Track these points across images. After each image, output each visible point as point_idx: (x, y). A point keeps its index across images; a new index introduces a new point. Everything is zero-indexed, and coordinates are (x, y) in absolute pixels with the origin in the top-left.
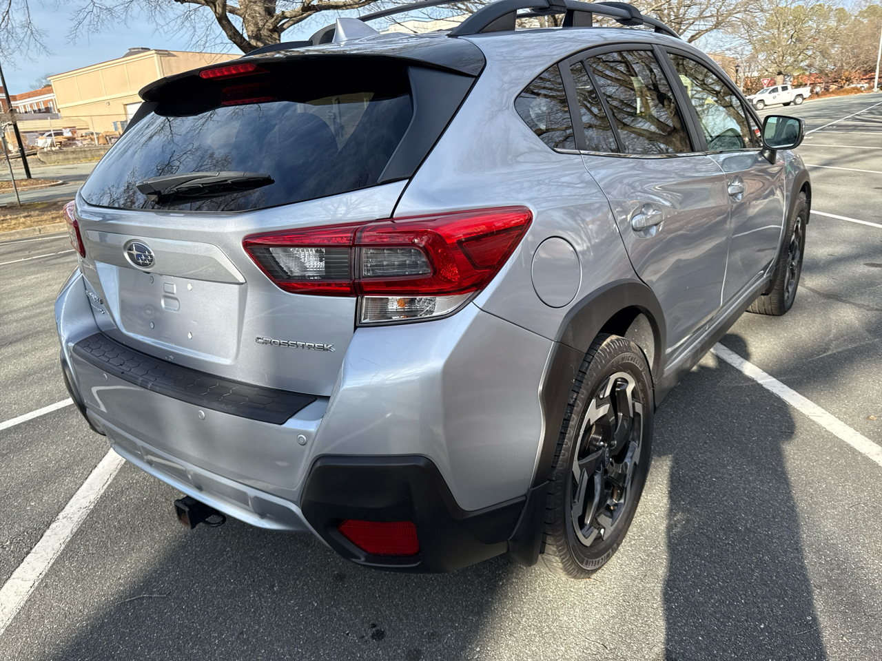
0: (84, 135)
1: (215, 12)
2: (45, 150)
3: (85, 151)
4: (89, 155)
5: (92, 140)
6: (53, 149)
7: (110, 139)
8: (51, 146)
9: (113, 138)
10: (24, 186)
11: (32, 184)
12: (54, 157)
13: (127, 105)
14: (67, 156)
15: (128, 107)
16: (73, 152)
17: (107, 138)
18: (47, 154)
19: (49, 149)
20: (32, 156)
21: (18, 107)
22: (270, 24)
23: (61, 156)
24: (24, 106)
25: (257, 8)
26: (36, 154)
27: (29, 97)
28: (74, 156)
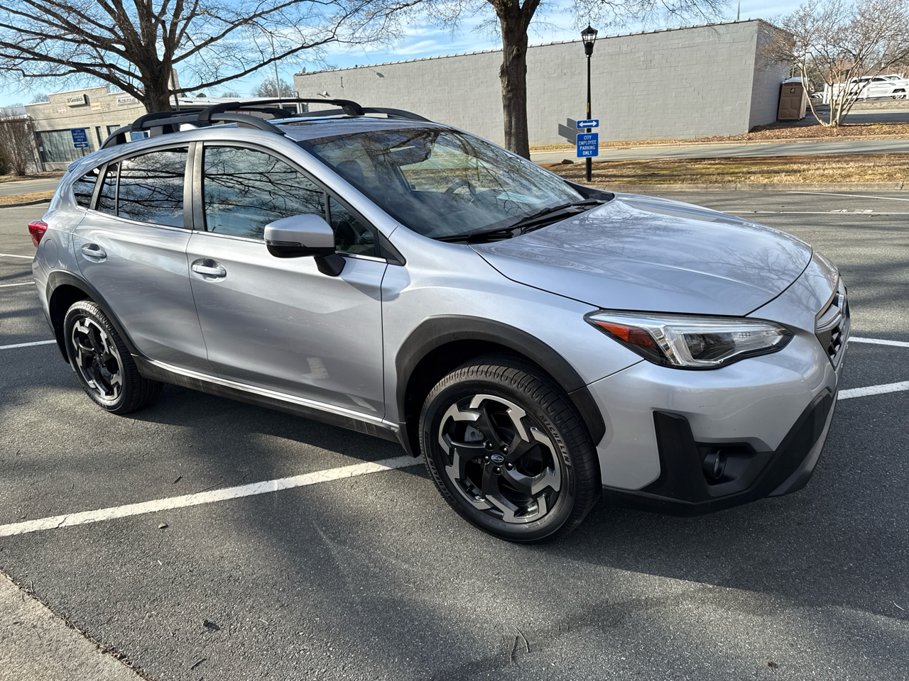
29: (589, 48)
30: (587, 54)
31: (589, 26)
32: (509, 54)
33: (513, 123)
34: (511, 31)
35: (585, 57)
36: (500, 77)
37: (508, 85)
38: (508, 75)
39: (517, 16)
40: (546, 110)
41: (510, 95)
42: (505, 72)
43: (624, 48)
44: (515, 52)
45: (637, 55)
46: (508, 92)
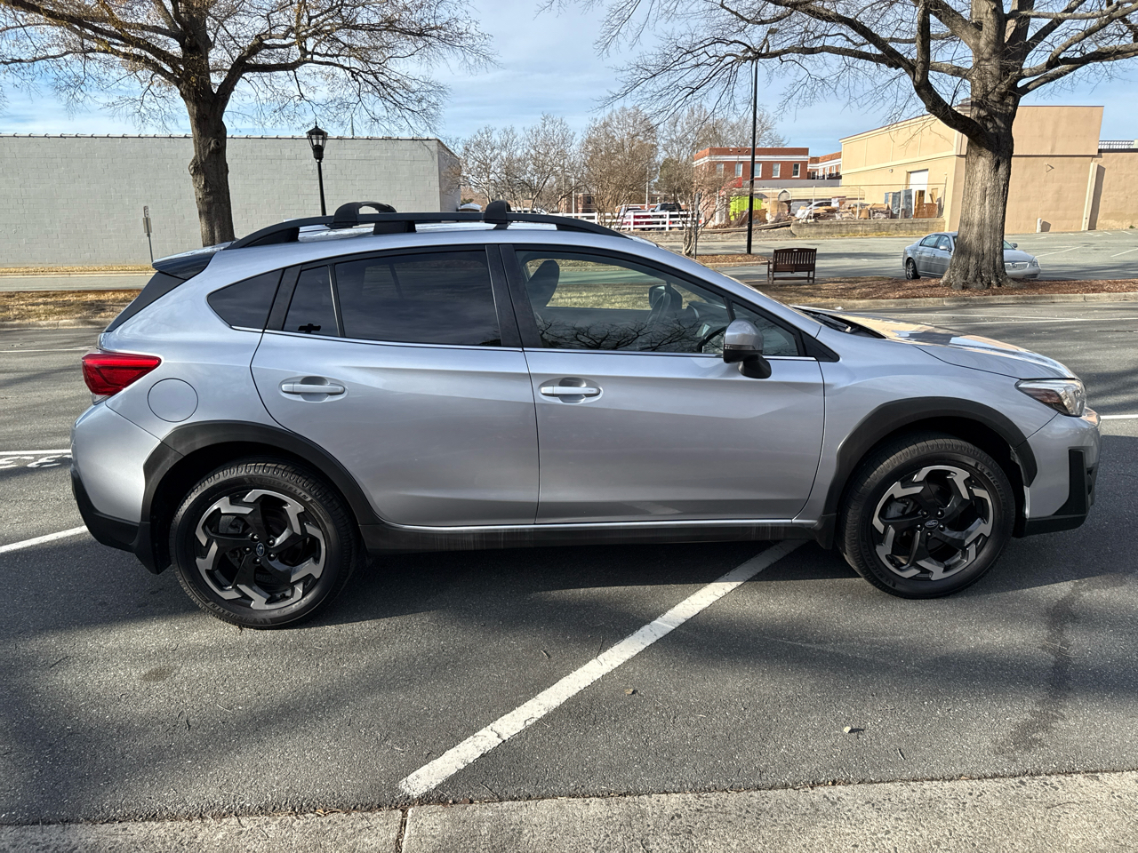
0: (852, 206)
1: (914, 80)
2: (800, 221)
3: (841, 225)
4: (844, 231)
5: (853, 212)
6: (809, 221)
7: (874, 213)
8: (807, 219)
9: (877, 212)
10: (739, 261)
11: (746, 261)
12: (807, 230)
13: (911, 172)
14: (819, 230)
15: (912, 175)
16: (828, 226)
17: (871, 212)
18: (800, 226)
19: (804, 220)
20: (785, 228)
21: (818, 170)
22: (1003, 86)
23: (814, 230)
24: (824, 169)
25: (989, 67)
26: (789, 226)
27: (831, 160)
28: (828, 230)
29: (318, 152)
30: (316, 158)
31: (316, 127)
32: (204, 147)
33: (216, 234)
34: (205, 119)
35: (315, 162)
36: (193, 175)
37: (205, 186)
38: (206, 174)
39: (211, 101)
40: (186, 219)
41: (210, 198)
42: (198, 168)
43: (287, 153)
44: (212, 145)
45: (304, 162)
46: (207, 194)
